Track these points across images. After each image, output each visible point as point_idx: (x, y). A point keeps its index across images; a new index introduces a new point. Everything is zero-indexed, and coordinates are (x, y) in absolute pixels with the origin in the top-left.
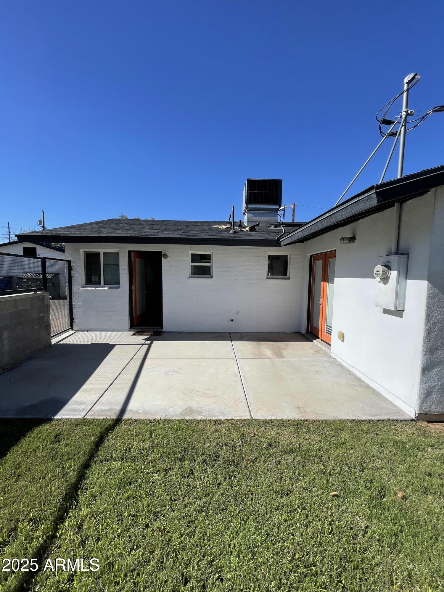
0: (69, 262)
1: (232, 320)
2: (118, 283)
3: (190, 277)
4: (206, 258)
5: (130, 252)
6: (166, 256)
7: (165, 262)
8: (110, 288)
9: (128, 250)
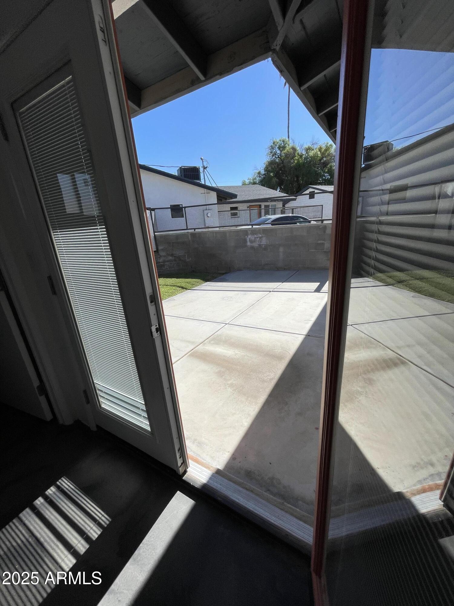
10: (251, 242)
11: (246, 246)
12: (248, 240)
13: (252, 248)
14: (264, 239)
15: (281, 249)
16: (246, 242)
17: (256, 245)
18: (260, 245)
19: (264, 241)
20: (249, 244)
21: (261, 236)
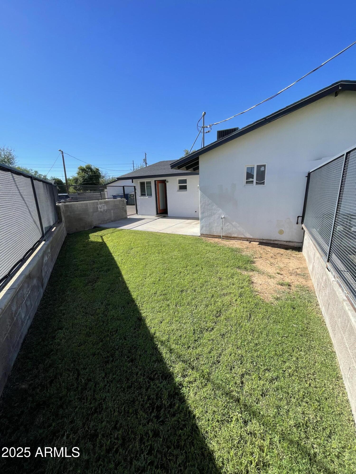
0: (135, 187)
1: (196, 212)
2: (151, 195)
3: (178, 191)
4: (185, 181)
5: (155, 181)
6: (168, 182)
7: (168, 184)
8: (149, 197)
9: (154, 180)
10: (100, 208)
11: (98, 211)
12: (99, 208)
13: (101, 212)
14: (105, 206)
15: (112, 211)
16: (98, 209)
17: (102, 210)
18: (104, 210)
19: (106, 208)
20: (99, 209)
21: (104, 205)
